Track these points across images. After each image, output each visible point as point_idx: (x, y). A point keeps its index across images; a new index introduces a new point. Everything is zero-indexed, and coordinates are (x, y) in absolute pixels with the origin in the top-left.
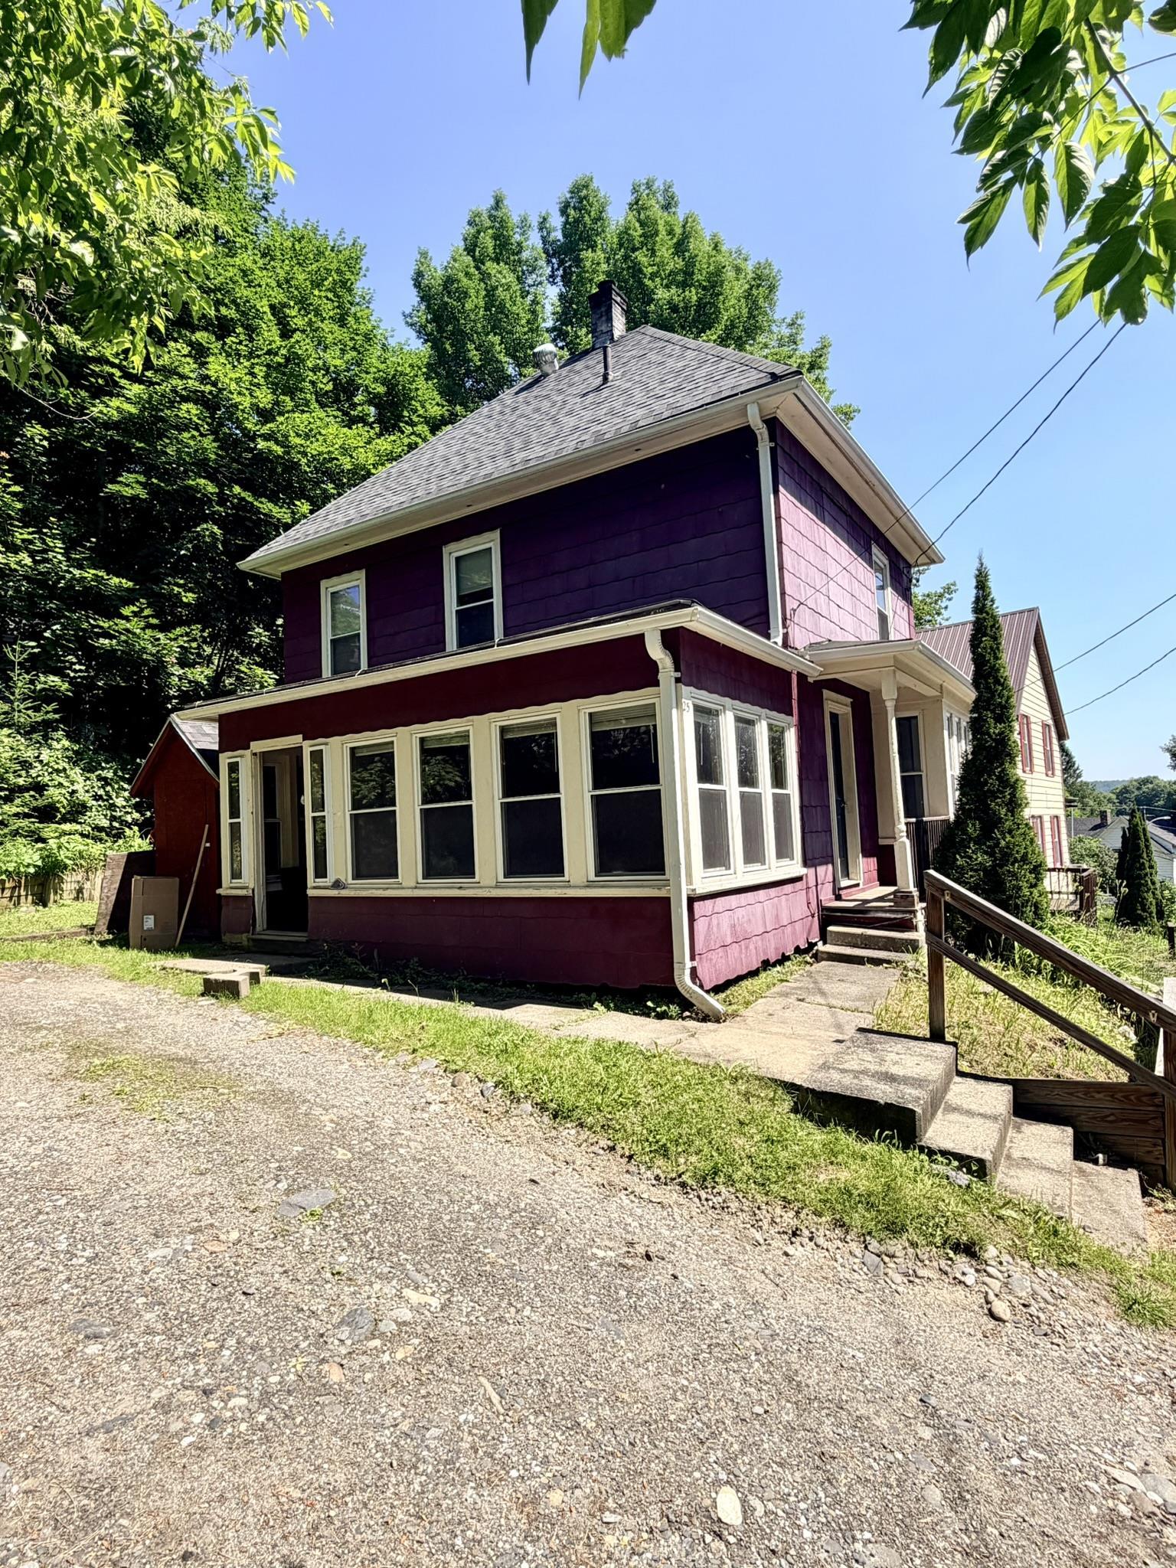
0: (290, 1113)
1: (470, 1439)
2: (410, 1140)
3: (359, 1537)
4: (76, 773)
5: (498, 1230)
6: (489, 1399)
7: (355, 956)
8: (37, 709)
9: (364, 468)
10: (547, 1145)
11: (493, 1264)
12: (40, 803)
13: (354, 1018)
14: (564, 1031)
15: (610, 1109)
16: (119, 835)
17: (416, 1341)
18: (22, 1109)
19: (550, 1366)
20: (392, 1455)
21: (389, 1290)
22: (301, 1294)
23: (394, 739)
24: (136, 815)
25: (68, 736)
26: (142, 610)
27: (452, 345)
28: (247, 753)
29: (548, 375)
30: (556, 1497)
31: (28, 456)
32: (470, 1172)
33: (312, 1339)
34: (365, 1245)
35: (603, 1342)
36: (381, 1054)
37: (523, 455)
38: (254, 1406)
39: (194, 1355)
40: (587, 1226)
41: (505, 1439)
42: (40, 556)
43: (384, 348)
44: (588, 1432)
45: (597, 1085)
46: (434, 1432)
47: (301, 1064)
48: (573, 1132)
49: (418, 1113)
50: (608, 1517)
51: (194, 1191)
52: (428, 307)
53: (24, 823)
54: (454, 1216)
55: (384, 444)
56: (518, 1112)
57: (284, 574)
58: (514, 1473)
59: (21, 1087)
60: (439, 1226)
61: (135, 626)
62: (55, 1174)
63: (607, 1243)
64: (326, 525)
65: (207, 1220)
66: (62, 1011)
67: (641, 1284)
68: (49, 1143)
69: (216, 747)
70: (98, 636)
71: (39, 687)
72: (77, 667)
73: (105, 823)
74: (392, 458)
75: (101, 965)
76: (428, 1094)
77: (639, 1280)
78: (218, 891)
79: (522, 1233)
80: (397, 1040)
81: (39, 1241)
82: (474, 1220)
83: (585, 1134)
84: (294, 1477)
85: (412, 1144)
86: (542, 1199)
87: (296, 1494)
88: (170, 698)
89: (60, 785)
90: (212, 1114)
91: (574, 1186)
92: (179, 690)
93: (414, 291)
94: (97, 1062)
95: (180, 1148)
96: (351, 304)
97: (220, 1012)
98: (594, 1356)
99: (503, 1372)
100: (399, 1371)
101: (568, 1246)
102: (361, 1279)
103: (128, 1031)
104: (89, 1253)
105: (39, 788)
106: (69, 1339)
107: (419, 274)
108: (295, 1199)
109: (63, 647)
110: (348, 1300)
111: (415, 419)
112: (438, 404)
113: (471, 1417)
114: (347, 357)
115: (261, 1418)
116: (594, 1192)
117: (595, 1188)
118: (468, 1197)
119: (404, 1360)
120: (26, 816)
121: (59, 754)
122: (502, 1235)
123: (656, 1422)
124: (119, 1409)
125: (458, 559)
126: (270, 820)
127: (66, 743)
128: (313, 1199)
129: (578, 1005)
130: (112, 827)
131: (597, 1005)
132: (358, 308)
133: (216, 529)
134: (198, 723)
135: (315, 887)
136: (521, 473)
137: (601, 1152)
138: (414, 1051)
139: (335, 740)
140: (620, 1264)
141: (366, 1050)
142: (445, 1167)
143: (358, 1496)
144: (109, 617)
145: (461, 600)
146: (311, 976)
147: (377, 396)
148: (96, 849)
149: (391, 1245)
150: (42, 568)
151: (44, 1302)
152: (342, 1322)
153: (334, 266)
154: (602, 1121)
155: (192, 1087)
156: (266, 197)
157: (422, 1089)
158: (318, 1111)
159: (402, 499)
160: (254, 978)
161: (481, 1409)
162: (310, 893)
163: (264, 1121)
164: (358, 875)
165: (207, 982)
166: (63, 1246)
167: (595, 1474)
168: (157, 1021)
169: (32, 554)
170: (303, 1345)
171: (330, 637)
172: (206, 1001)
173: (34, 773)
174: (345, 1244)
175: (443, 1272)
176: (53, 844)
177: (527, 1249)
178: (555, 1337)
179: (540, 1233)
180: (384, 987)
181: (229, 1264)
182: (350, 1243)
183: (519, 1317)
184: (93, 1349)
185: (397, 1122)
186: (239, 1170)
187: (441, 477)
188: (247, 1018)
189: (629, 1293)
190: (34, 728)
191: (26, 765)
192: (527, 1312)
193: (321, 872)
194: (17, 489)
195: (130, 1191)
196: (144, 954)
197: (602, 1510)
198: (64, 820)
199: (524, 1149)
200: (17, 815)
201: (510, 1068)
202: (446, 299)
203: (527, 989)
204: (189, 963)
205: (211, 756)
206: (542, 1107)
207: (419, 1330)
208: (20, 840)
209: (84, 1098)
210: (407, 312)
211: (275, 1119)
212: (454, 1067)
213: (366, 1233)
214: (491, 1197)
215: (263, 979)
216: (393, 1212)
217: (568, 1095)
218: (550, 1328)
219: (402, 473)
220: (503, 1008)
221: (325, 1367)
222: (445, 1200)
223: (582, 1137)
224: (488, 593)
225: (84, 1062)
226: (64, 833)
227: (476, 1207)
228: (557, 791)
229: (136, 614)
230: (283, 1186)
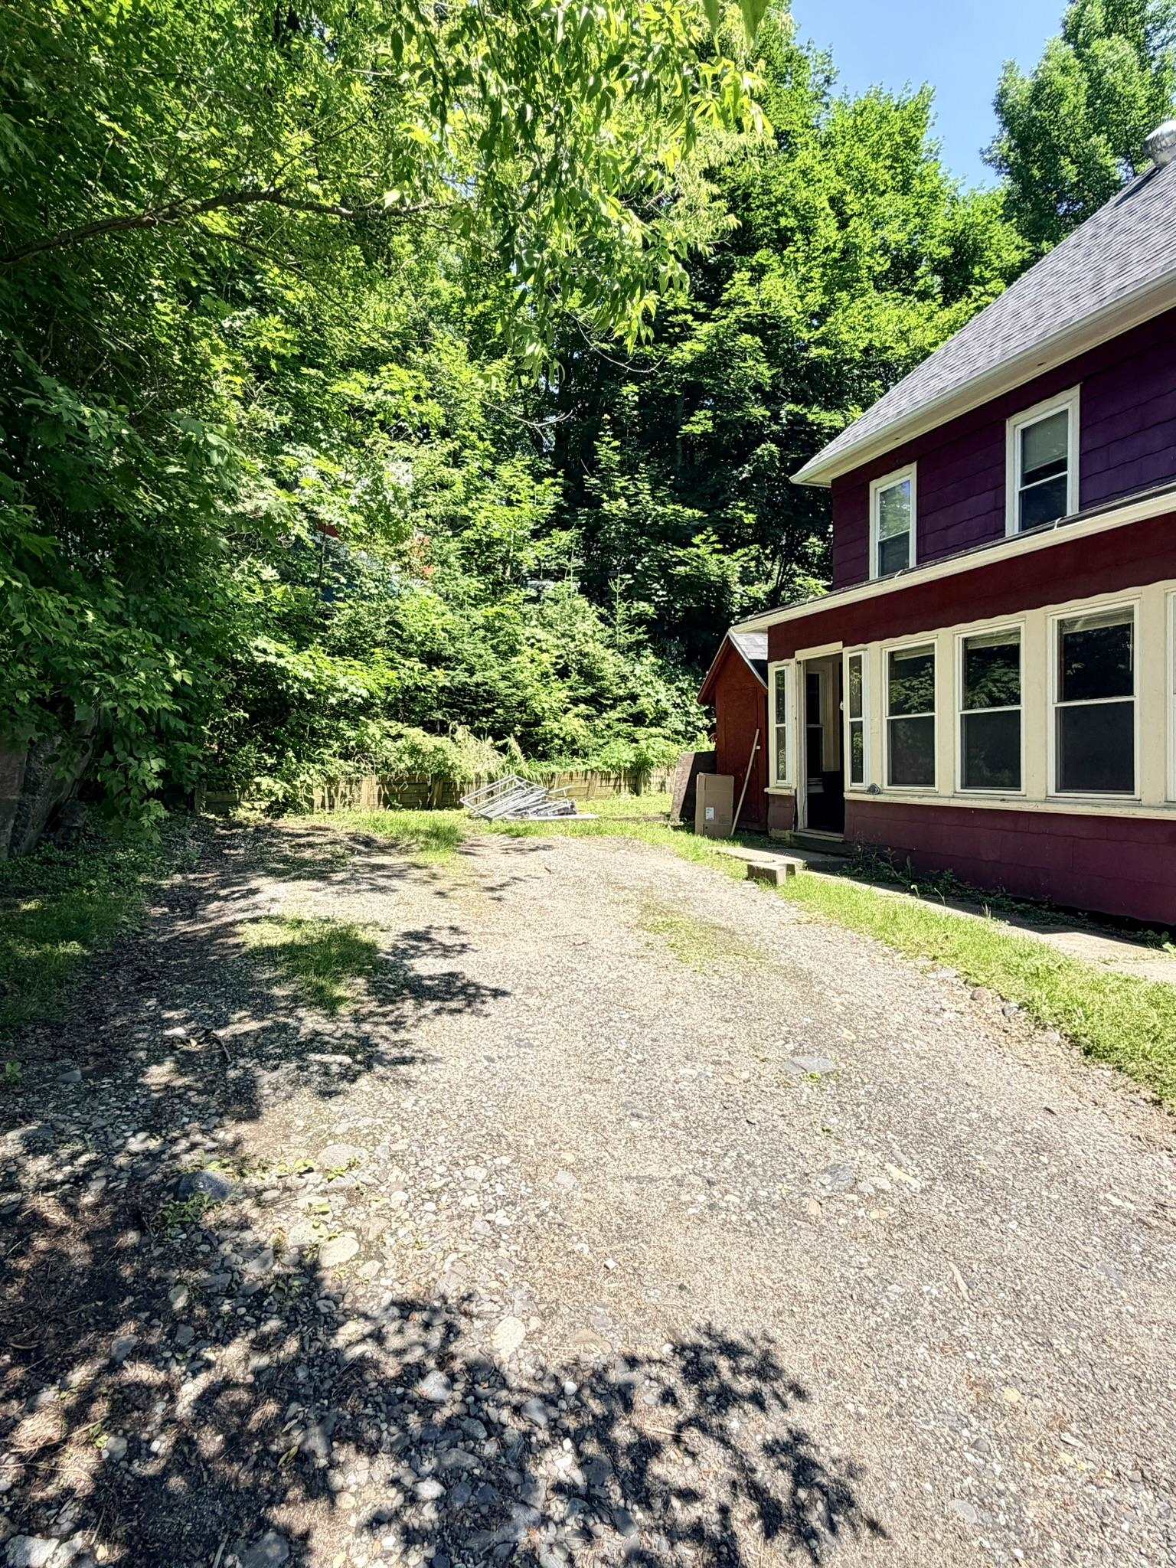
0: (806, 989)
1: (930, 1308)
2: (917, 1038)
3: (814, 1337)
4: (660, 685)
5: (996, 1143)
6: (956, 1285)
7: (886, 861)
8: (631, 631)
9: (922, 349)
10: (1073, 1080)
11: (983, 1171)
12: (634, 710)
13: (878, 917)
14: (1114, 968)
15: (1161, 1060)
16: (692, 739)
17: (892, 1210)
18: (607, 945)
19: (1029, 1281)
20: (853, 1289)
21: (874, 1159)
22: (794, 1137)
23: (935, 641)
24: (706, 721)
25: (656, 654)
26: (709, 537)
27: (1039, 169)
28: (792, 661)
29: (1165, 165)
30: (1012, 1395)
31: (623, 413)
32: (976, 1082)
33: (797, 1175)
34: (857, 1116)
35: (1099, 1287)
36: (901, 955)
37: (1117, 282)
38: (745, 1206)
39: (704, 1154)
40: (1107, 1170)
41: (967, 1323)
42: (632, 500)
43: (954, 201)
44: (1061, 1356)
45: (1148, 1031)
46: (894, 1287)
47: (823, 951)
48: (1108, 1073)
49: (931, 1017)
50: (1067, 1437)
51: (717, 1032)
52: (1011, 132)
53: (623, 726)
54: (950, 1116)
55: (946, 316)
56: (1044, 1039)
57: (834, 481)
58: (970, 1355)
59: (608, 929)
60: (931, 1120)
61: (703, 551)
62: (623, 995)
63: (1129, 1195)
64: (876, 421)
65: (726, 1057)
66: (640, 878)
67: (1163, 1248)
68: (622, 972)
69: (765, 657)
70: (676, 564)
71: (634, 612)
72: (660, 593)
73: (681, 728)
74: (953, 328)
75: (672, 845)
76: (944, 1001)
77: (1161, 1242)
78: (766, 790)
79: (1022, 1153)
80: (918, 944)
81: (608, 1039)
82: (970, 1125)
83: (1122, 1079)
84: (768, 1269)
85: (917, 1042)
86: (1054, 1129)
87: (769, 1283)
88: (733, 615)
89: (649, 695)
90: (740, 977)
91: (1099, 1129)
92: (741, 606)
93: (995, 118)
94: (659, 919)
95: (712, 997)
96: (916, 164)
97: (760, 896)
98: (1085, 1293)
99: (975, 1267)
100: (871, 1227)
101: (1076, 1181)
102: (848, 1142)
103: (686, 900)
104: (640, 1057)
105: (634, 698)
106: (622, 1112)
107: (1003, 94)
108: (798, 1059)
109: (650, 576)
110: (832, 1154)
111: (987, 274)
112: (1018, 248)
113: (935, 1291)
114: (910, 227)
115: (749, 1218)
116: (1126, 1141)
117: (1130, 1139)
118: (968, 1103)
119: (878, 1221)
120: (625, 720)
121: (648, 668)
122: (998, 1148)
123: (1149, 1382)
124: (649, 1171)
125: (1024, 432)
126: (812, 726)
127: (652, 659)
128: (815, 1064)
129: (1142, 942)
130: (687, 731)
131: (1167, 945)
132: (924, 165)
133: (773, 447)
134: (752, 635)
135: (852, 791)
136: (1112, 307)
137: (1143, 1103)
138: (935, 958)
139: (874, 645)
140: (1139, 1220)
141: (886, 949)
142: (949, 1071)
143: (818, 1306)
144: (684, 547)
145: (1027, 478)
146: (843, 874)
147: (944, 261)
148: (674, 749)
149: (880, 1122)
150: (635, 509)
151: (608, 1081)
152: (825, 1170)
153: (897, 128)
154: (1148, 1070)
155: (728, 952)
156: (828, 80)
157: (938, 996)
158: (830, 993)
159: (959, 375)
160: (791, 869)
161: (946, 1289)
162: (847, 796)
163: (783, 991)
164: (894, 781)
165: (750, 868)
166: (623, 1048)
167: (1061, 1395)
168: (708, 895)
169: (628, 498)
170: (790, 1176)
171: (878, 540)
172: (750, 884)
173: (629, 685)
174: (838, 1109)
175: (928, 1161)
176: (643, 744)
177: (1026, 1170)
178: (1040, 1258)
179: (1045, 1160)
180: (913, 892)
181: (739, 1095)
182: (843, 1109)
183: (1002, 1227)
184: (635, 1124)
185: (906, 1019)
186: (755, 1026)
187: (1007, 339)
188: (781, 903)
189: (1144, 1252)
190: (630, 648)
191: (624, 678)
192: (1013, 1225)
193: (857, 776)
194: (617, 443)
195: (672, 1021)
196: (706, 840)
197: (1062, 1428)
198: (651, 725)
199: (1044, 1078)
200: (618, 720)
201: (1038, 993)
202: (1034, 113)
203: (1078, 917)
204: (739, 850)
205: (761, 666)
206: (1074, 1040)
207: (896, 1201)
208: (621, 740)
209: (648, 945)
210: (985, 148)
211: (793, 991)
212: (974, 980)
213: (858, 1105)
214: (994, 1110)
215: (798, 871)
216: (888, 1095)
217: (1107, 1036)
218: (1036, 1249)
219: (962, 344)
220: (1043, 931)
221: (806, 1200)
222: (942, 1099)
223: (1118, 1082)
224: (1062, 465)
225: (651, 918)
226: (651, 736)
227: (975, 1115)
228: (1130, 692)
229: (704, 542)
230: (790, 1047)
